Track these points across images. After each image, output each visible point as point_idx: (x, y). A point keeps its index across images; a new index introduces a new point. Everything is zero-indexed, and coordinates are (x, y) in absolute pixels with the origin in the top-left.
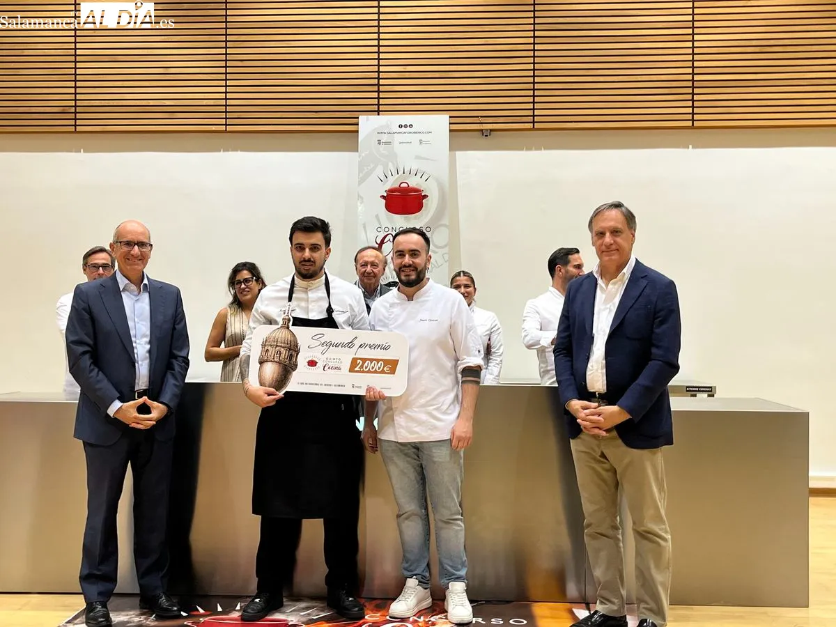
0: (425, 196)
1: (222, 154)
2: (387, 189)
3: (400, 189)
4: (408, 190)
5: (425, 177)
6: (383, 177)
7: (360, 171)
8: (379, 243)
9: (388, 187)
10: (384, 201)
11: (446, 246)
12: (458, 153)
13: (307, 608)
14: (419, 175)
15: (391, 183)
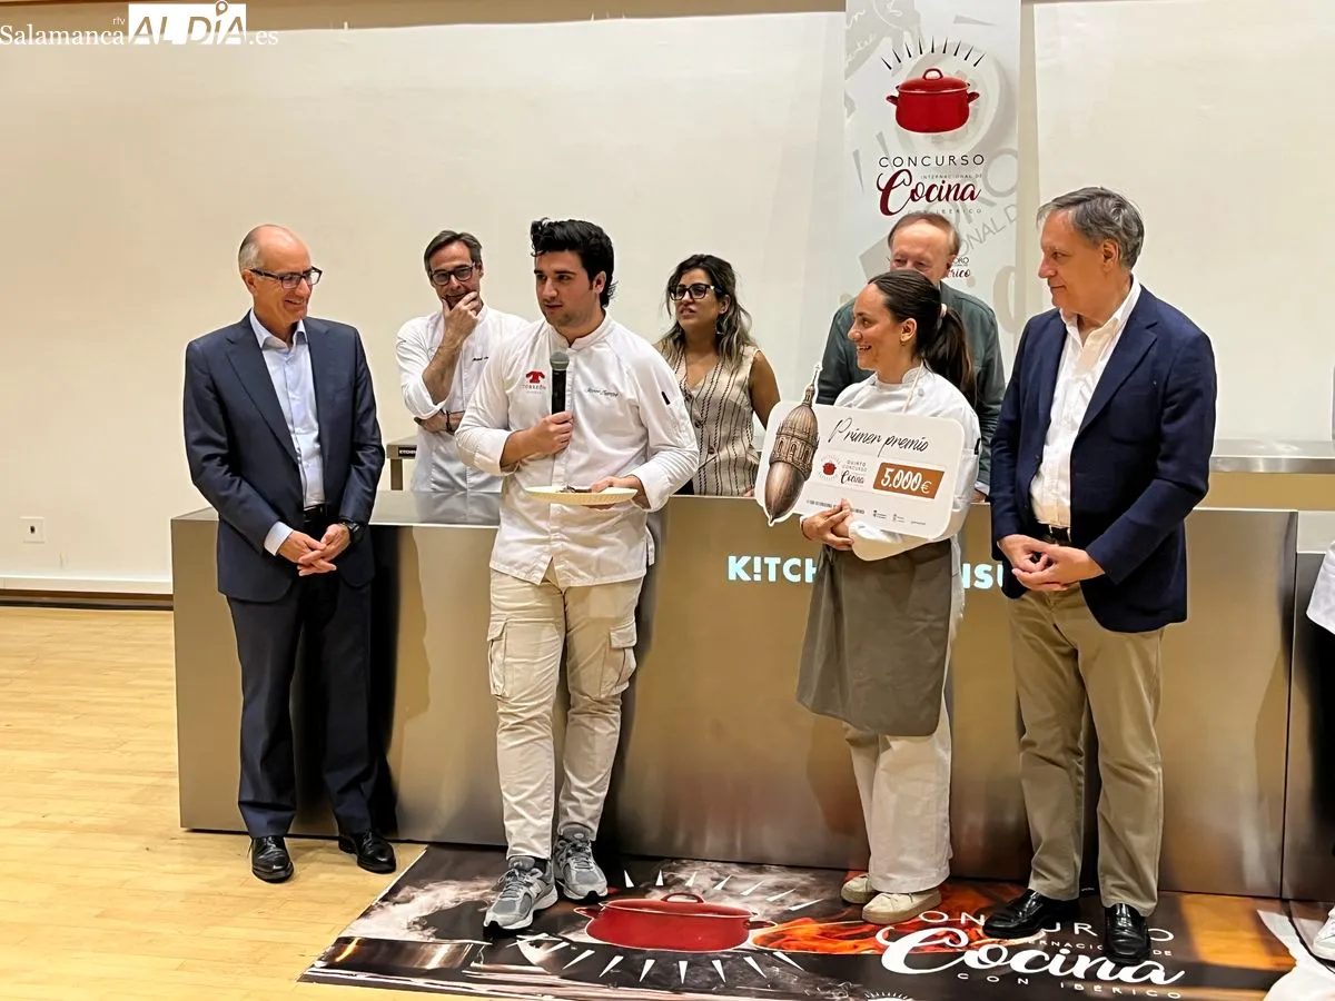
0: (974, 96)
1: (592, 23)
2: (900, 83)
3: (924, 84)
4: (942, 83)
5: (973, 59)
6: (892, 61)
7: (849, 51)
8: (883, 186)
9: (902, 78)
10: (894, 107)
11: (1011, 191)
12: (1037, 7)
13: (779, 888)
14: (962, 54)
15: (909, 72)
